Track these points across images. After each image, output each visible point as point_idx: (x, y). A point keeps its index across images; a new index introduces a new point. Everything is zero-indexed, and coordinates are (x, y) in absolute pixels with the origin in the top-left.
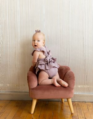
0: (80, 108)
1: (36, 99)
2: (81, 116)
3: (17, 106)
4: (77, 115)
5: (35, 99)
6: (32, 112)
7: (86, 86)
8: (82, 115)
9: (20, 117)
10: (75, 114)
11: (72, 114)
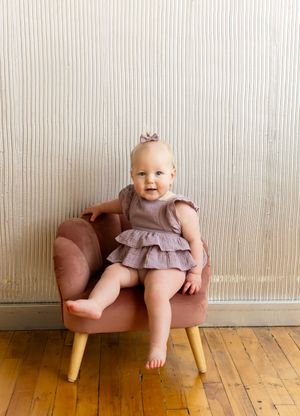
0: (222, 352)
1: (85, 333)
2: (231, 382)
3: (15, 354)
4: (217, 380)
5: (82, 333)
6: (73, 376)
7: (236, 279)
8: (233, 377)
9: (35, 397)
10: (211, 376)
11: (201, 374)
